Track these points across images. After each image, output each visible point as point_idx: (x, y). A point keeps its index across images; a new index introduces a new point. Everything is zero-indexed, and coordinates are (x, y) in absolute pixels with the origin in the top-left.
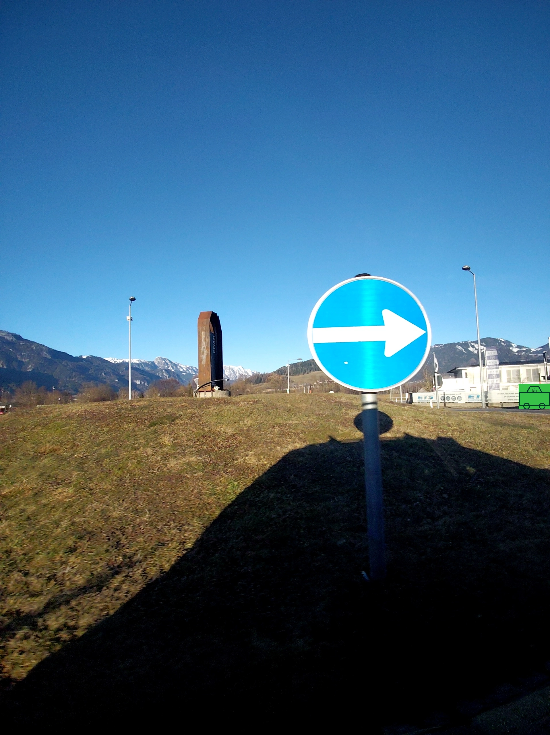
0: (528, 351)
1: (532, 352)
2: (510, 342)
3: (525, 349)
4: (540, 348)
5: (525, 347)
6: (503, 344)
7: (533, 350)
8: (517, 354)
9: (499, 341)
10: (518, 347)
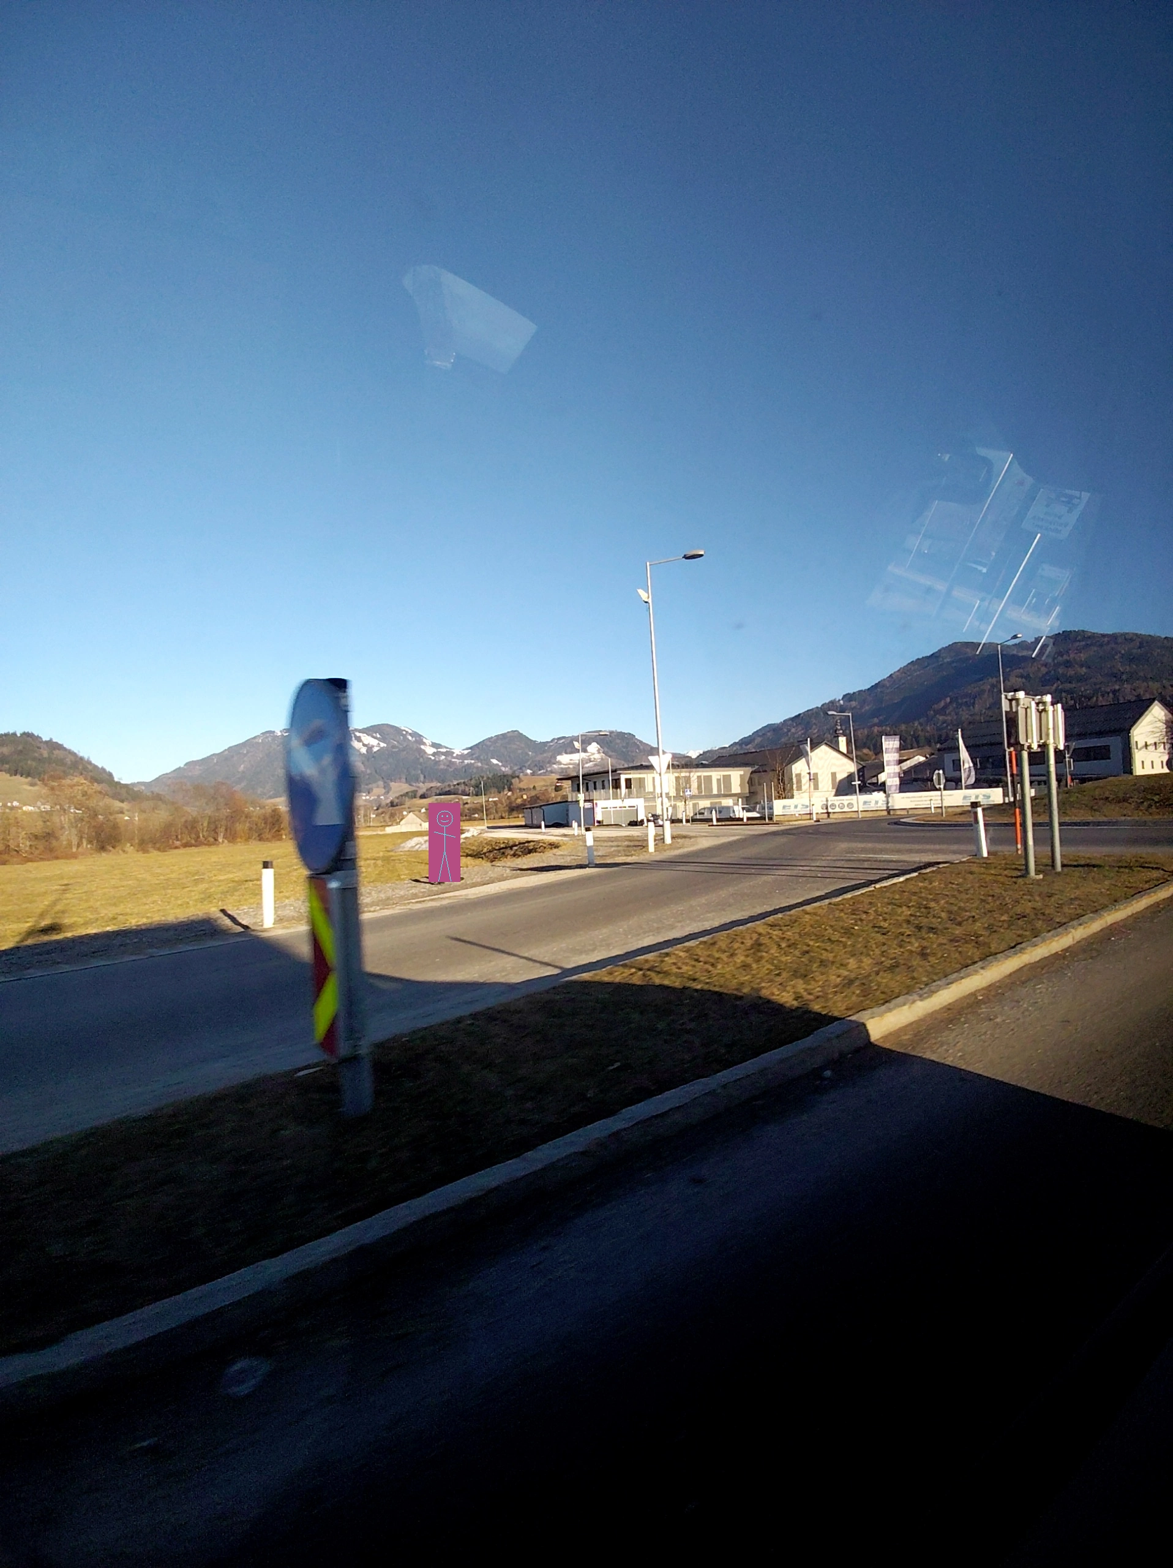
0: (450, 753)
1: (455, 755)
3: (444, 750)
4: (467, 749)
5: (446, 748)
6: (410, 738)
7: (457, 752)
8: (433, 758)
9: (404, 733)
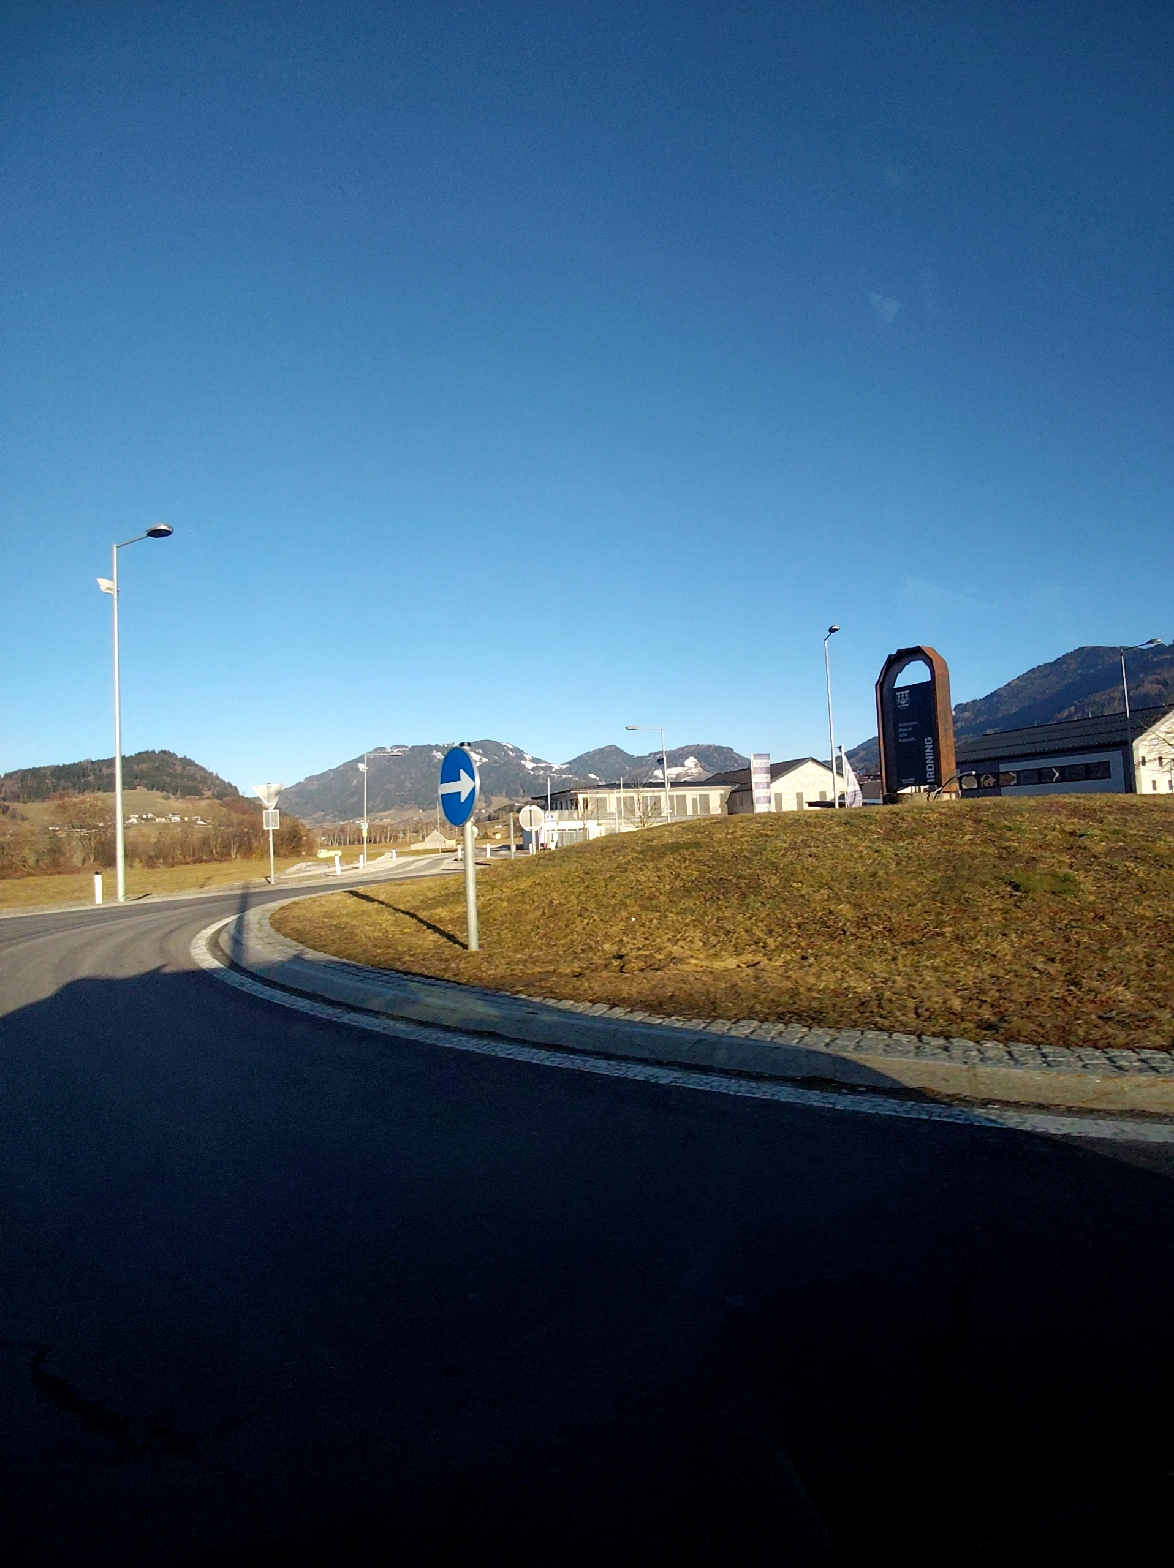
0: (549, 768)
1: (553, 770)
2: (522, 751)
3: (543, 765)
4: (565, 764)
5: (545, 762)
6: (511, 753)
7: (556, 767)
8: (532, 773)
9: (505, 748)
10: (534, 760)
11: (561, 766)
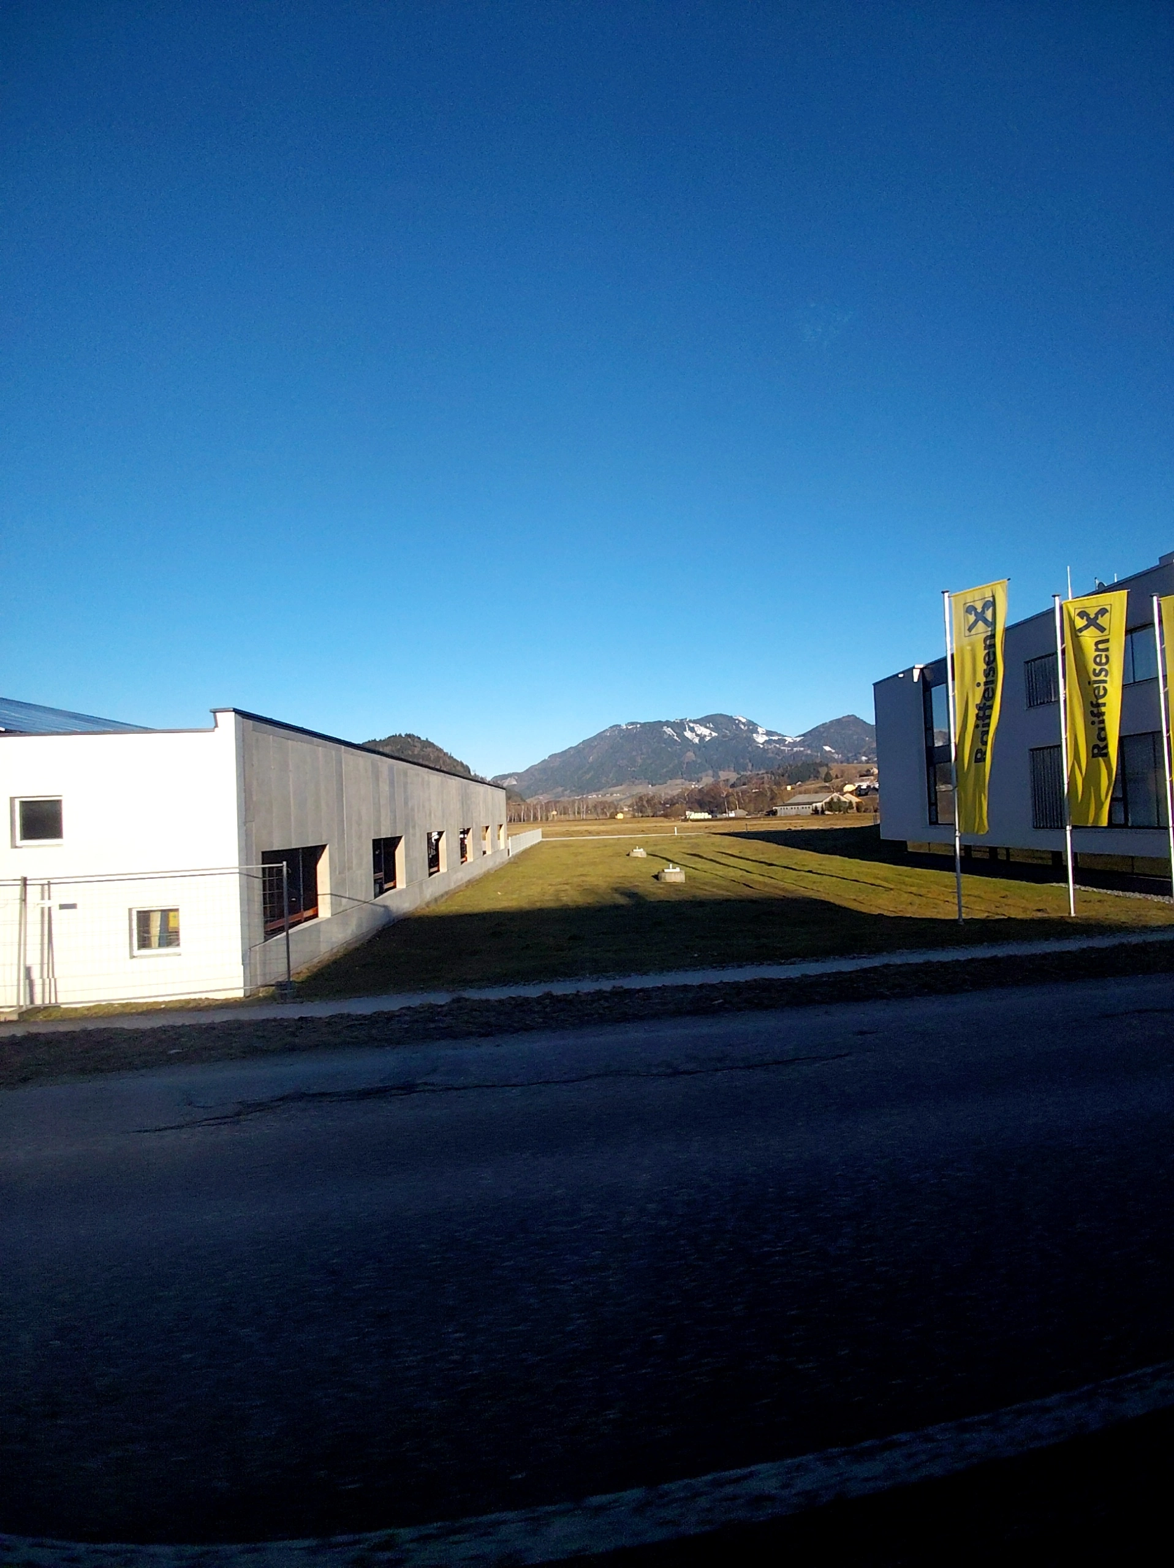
11: (795, 739)
